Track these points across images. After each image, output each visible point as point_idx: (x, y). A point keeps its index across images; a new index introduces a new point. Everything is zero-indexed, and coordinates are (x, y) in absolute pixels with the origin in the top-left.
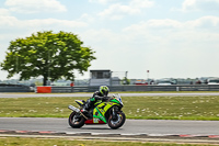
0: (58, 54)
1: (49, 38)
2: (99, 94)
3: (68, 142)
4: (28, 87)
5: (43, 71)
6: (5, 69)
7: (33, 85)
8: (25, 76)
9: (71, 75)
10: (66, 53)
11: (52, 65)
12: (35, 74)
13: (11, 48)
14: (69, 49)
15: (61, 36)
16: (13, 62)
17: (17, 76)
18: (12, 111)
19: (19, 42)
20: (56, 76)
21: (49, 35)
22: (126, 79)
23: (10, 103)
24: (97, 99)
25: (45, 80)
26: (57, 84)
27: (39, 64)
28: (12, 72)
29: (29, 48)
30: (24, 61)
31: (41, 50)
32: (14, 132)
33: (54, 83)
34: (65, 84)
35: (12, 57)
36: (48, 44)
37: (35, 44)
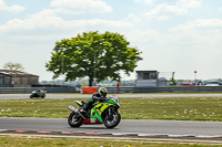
0: (103, 55)
1: (95, 38)
2: (98, 95)
3: (114, 143)
4: (74, 88)
5: (90, 71)
6: (51, 69)
7: (79, 86)
8: (70, 77)
9: (117, 76)
10: (112, 54)
11: (98, 66)
12: (81, 74)
13: (56, 49)
14: (115, 50)
15: (107, 37)
16: (58, 63)
17: (62, 77)
18: (58, 111)
19: (65, 43)
20: (102, 77)
21: (95, 36)
22: (173, 80)
23: (56, 104)
24: (95, 100)
25: (91, 81)
26: (103, 84)
27: (85, 65)
28: (58, 73)
29: (74, 49)
30: (69, 62)
31: (86, 50)
32: (60, 133)
33: (100, 84)
34: (111, 85)
35: (57, 57)
36: (93, 45)
37: (81, 45)
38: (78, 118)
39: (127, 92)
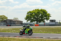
0: (40, 15)
1: (38, 11)
3: (43, 40)
4: (32, 25)
5: (37, 20)
6: (26, 19)
7: (34, 24)
9: (44, 21)
10: (43, 15)
11: (39, 19)
12: (34, 21)
13: (28, 14)
14: (44, 14)
16: (28, 18)
17: (29, 22)
19: (30, 12)
21: (38, 10)
24: (26, 28)
25: (37, 23)
26: (40, 24)
27: (35, 18)
28: (28, 20)
29: (32, 14)
30: (31, 17)
31: (36, 14)
33: (40, 23)
34: (42, 24)
35: (28, 16)
36: (38, 13)
37: (34, 13)
38: (22, 33)
39: (47, 26)
